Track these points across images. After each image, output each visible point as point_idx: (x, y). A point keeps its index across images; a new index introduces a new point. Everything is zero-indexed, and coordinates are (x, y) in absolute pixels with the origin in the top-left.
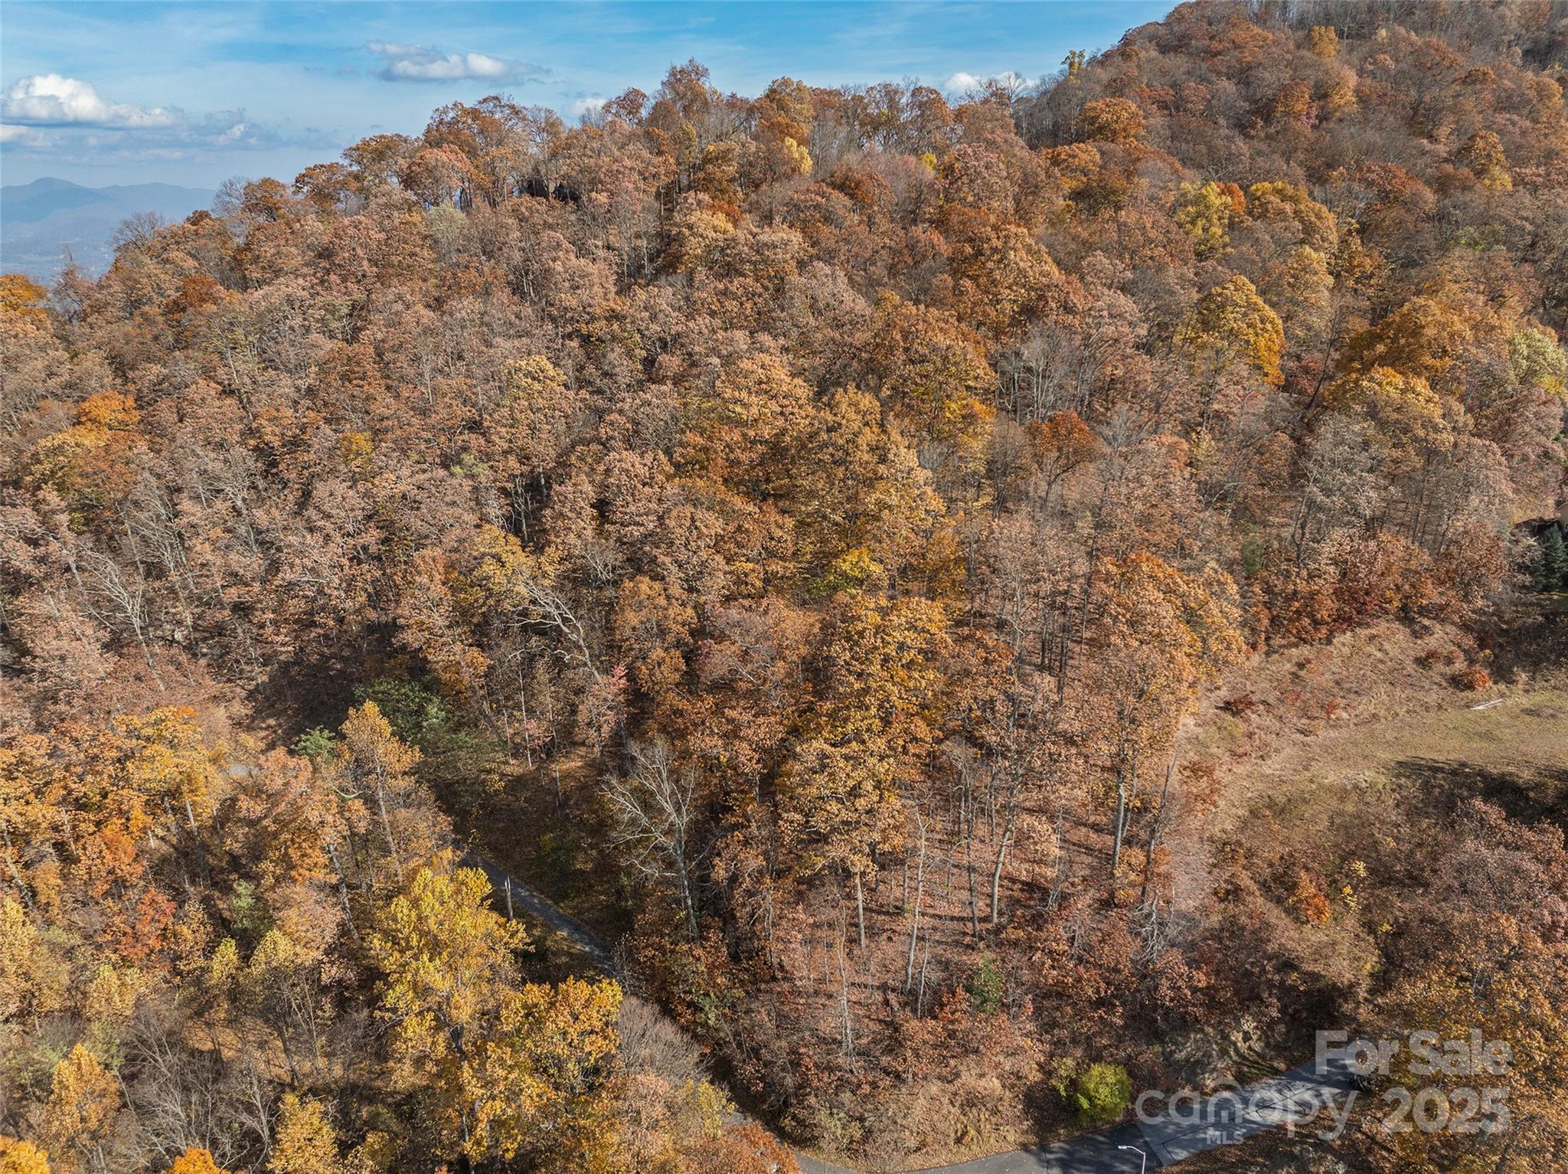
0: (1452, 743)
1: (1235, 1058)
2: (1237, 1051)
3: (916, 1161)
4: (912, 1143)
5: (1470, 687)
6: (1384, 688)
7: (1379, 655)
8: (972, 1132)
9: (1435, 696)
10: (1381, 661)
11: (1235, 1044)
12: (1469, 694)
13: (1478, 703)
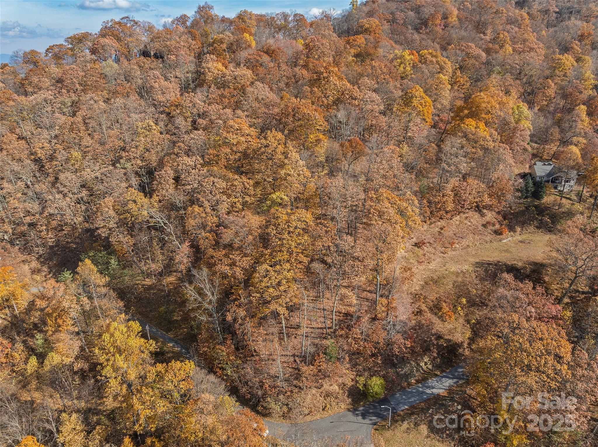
0: (496, 254)
1: (422, 372)
2: (422, 369)
3: (308, 418)
4: (307, 412)
5: (501, 234)
6: (471, 235)
7: (469, 224)
8: (328, 406)
9: (489, 238)
10: (470, 226)
11: (422, 367)
12: (501, 236)
13: (504, 239)
